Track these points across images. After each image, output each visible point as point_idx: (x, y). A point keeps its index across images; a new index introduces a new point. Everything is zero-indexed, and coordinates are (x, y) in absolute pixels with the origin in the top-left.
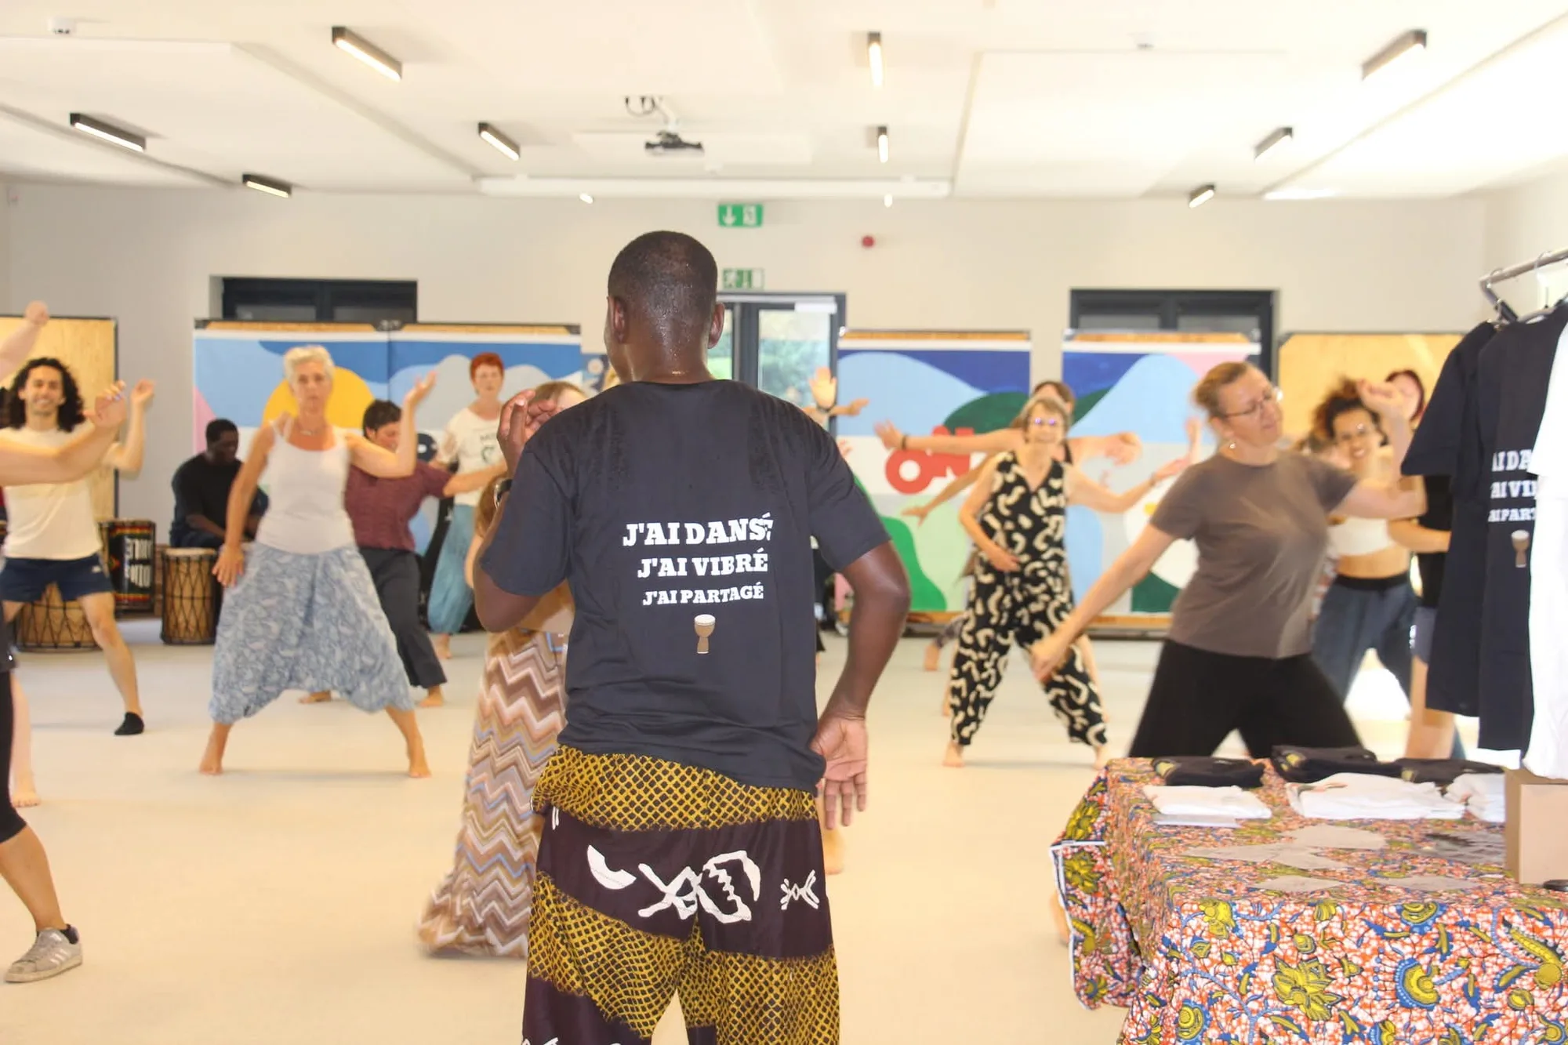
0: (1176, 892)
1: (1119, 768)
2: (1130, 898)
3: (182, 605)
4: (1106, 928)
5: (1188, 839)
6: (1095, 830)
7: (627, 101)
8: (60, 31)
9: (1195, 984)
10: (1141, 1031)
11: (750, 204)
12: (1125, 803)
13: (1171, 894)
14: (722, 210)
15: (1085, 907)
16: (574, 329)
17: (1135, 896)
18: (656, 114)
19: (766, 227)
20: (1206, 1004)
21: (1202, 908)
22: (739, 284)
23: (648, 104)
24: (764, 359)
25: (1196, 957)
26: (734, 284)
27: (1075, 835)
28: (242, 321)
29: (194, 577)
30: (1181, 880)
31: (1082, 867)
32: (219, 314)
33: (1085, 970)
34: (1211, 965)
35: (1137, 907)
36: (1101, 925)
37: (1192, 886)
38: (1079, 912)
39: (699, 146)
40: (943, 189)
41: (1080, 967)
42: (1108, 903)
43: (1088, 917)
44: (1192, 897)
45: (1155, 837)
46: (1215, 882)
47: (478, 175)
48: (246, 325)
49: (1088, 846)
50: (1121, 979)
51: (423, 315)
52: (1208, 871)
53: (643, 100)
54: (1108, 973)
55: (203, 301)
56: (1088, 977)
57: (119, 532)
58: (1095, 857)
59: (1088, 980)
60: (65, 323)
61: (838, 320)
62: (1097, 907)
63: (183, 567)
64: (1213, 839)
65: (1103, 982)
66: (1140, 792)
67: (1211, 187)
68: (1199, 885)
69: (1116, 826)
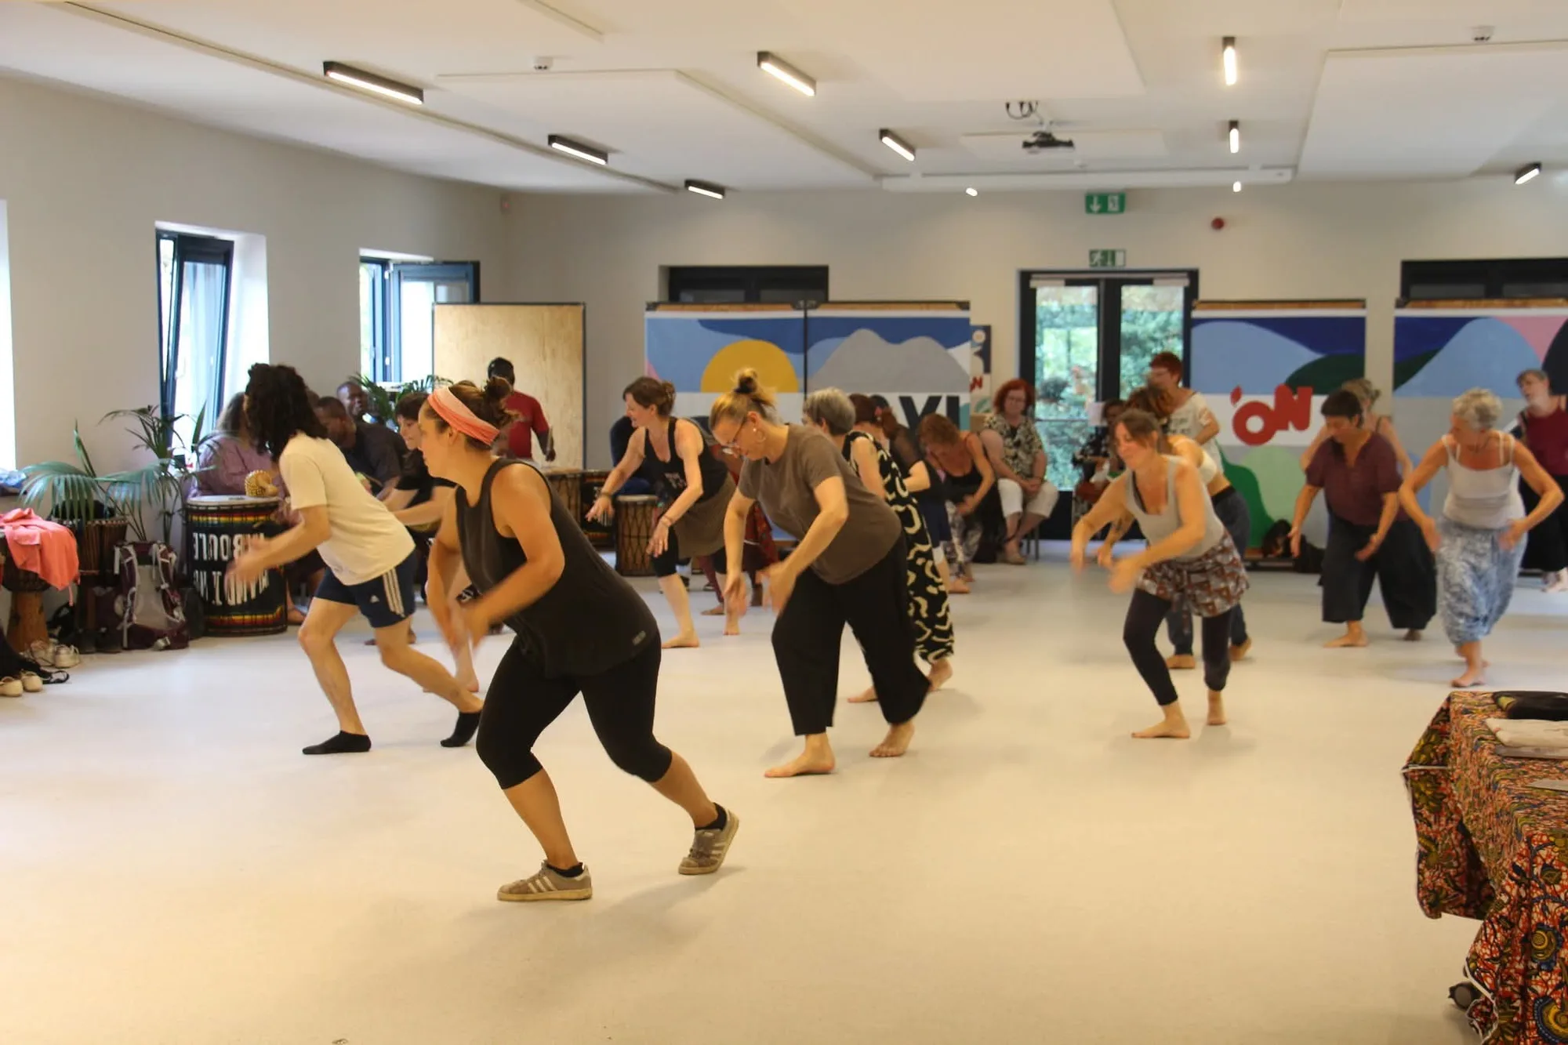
0: (1525, 823)
1: (1460, 700)
2: (1474, 823)
3: (630, 544)
4: (1448, 844)
5: (1533, 770)
6: (1437, 757)
7: (1008, 106)
8: (540, 68)
9: (1547, 909)
10: (1496, 953)
11: (1113, 194)
12: (1469, 733)
13: (1519, 825)
14: (1089, 199)
15: (1429, 825)
16: (964, 305)
17: (1481, 821)
18: (1033, 117)
19: (1125, 215)
20: (1558, 927)
21: (1552, 839)
22: (1104, 263)
23: (1026, 109)
24: (1126, 328)
25: (1547, 883)
26: (1099, 263)
27: (1419, 761)
28: (684, 303)
29: (639, 519)
30: (1529, 811)
31: (1427, 788)
32: (666, 298)
33: (1428, 882)
34: (1562, 891)
35: (1482, 831)
36: (1443, 842)
37: (1540, 818)
38: (1424, 829)
39: (1070, 144)
40: (1287, 175)
41: (1424, 879)
42: (1450, 821)
43: (1431, 834)
44: (1541, 829)
45: (1501, 768)
46: (1564, 814)
47: (879, 175)
48: (687, 307)
49: (1433, 770)
50: (1461, 891)
51: (833, 295)
52: (1555, 803)
53: (1022, 104)
54: (1449, 885)
55: (652, 287)
56: (1430, 888)
57: (588, 481)
58: (1439, 781)
59: (1429, 891)
60: (545, 308)
61: (1191, 294)
62: (1440, 825)
63: (631, 511)
64: (1558, 771)
65: (1444, 893)
66: (1483, 723)
67: (1537, 165)
68: (1547, 817)
69: (1460, 754)
